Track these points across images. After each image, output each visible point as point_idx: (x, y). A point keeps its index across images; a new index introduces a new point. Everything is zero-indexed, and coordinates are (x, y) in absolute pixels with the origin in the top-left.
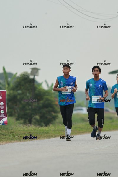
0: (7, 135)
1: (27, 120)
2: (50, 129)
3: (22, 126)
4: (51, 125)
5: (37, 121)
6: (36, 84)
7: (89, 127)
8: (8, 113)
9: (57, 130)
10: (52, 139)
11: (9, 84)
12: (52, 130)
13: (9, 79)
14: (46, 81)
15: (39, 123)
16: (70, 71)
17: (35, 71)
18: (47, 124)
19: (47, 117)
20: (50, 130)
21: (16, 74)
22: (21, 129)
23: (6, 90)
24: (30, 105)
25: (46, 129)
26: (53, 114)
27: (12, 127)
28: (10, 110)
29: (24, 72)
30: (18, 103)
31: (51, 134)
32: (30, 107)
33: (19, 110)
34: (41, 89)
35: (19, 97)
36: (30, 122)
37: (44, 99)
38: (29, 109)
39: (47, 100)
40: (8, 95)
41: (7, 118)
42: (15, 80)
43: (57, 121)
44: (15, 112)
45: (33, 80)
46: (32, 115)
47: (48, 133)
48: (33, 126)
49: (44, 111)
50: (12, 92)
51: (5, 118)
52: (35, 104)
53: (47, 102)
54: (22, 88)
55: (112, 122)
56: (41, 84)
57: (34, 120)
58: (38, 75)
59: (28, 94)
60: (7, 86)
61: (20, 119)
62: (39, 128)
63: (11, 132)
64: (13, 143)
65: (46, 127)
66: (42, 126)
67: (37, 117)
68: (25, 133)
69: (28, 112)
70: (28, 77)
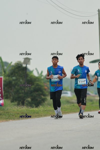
0: (4, 115)
1: (20, 102)
2: (40, 109)
3: (16, 108)
4: (41, 106)
5: (29, 103)
6: (28, 72)
7: (73, 108)
8: (4, 96)
9: (46, 110)
10: (41, 118)
11: (5, 72)
12: (41, 110)
13: (5, 67)
14: (36, 69)
15: (30, 105)
16: (58, 61)
17: (27, 60)
18: (37, 106)
19: (37, 100)
20: (40, 111)
21: (11, 63)
22: (15, 110)
23: (2, 77)
24: (23, 89)
25: (37, 110)
26: (43, 97)
27: (8, 108)
28: (6, 94)
29: (18, 61)
30: (13, 88)
31: (40, 114)
32: (23, 91)
33: (13, 94)
34: (32, 76)
35: (13, 82)
36: (23, 104)
37: (35, 84)
38: (22, 93)
39: (38, 85)
40: (4, 81)
41: (3, 100)
42: (11, 68)
43: (46, 102)
44: (10, 96)
45: (26, 68)
46: (25, 98)
47: (38, 113)
48: (25, 107)
49: (35, 94)
50: (7, 78)
51: (2, 100)
52: (27, 89)
53: (37, 87)
54: (16, 74)
55: (93, 104)
56: (32, 72)
57: (26, 102)
58: (29, 64)
59: (21, 80)
60: (3, 73)
61: (15, 101)
62: (31, 109)
63: (7, 112)
64: (9, 122)
65: (36, 108)
66: (33, 107)
67: (29, 99)
68: (19, 113)
69: (21, 95)
70: (22, 66)
